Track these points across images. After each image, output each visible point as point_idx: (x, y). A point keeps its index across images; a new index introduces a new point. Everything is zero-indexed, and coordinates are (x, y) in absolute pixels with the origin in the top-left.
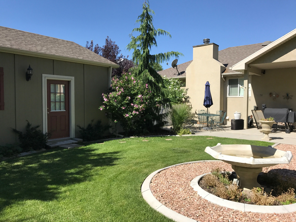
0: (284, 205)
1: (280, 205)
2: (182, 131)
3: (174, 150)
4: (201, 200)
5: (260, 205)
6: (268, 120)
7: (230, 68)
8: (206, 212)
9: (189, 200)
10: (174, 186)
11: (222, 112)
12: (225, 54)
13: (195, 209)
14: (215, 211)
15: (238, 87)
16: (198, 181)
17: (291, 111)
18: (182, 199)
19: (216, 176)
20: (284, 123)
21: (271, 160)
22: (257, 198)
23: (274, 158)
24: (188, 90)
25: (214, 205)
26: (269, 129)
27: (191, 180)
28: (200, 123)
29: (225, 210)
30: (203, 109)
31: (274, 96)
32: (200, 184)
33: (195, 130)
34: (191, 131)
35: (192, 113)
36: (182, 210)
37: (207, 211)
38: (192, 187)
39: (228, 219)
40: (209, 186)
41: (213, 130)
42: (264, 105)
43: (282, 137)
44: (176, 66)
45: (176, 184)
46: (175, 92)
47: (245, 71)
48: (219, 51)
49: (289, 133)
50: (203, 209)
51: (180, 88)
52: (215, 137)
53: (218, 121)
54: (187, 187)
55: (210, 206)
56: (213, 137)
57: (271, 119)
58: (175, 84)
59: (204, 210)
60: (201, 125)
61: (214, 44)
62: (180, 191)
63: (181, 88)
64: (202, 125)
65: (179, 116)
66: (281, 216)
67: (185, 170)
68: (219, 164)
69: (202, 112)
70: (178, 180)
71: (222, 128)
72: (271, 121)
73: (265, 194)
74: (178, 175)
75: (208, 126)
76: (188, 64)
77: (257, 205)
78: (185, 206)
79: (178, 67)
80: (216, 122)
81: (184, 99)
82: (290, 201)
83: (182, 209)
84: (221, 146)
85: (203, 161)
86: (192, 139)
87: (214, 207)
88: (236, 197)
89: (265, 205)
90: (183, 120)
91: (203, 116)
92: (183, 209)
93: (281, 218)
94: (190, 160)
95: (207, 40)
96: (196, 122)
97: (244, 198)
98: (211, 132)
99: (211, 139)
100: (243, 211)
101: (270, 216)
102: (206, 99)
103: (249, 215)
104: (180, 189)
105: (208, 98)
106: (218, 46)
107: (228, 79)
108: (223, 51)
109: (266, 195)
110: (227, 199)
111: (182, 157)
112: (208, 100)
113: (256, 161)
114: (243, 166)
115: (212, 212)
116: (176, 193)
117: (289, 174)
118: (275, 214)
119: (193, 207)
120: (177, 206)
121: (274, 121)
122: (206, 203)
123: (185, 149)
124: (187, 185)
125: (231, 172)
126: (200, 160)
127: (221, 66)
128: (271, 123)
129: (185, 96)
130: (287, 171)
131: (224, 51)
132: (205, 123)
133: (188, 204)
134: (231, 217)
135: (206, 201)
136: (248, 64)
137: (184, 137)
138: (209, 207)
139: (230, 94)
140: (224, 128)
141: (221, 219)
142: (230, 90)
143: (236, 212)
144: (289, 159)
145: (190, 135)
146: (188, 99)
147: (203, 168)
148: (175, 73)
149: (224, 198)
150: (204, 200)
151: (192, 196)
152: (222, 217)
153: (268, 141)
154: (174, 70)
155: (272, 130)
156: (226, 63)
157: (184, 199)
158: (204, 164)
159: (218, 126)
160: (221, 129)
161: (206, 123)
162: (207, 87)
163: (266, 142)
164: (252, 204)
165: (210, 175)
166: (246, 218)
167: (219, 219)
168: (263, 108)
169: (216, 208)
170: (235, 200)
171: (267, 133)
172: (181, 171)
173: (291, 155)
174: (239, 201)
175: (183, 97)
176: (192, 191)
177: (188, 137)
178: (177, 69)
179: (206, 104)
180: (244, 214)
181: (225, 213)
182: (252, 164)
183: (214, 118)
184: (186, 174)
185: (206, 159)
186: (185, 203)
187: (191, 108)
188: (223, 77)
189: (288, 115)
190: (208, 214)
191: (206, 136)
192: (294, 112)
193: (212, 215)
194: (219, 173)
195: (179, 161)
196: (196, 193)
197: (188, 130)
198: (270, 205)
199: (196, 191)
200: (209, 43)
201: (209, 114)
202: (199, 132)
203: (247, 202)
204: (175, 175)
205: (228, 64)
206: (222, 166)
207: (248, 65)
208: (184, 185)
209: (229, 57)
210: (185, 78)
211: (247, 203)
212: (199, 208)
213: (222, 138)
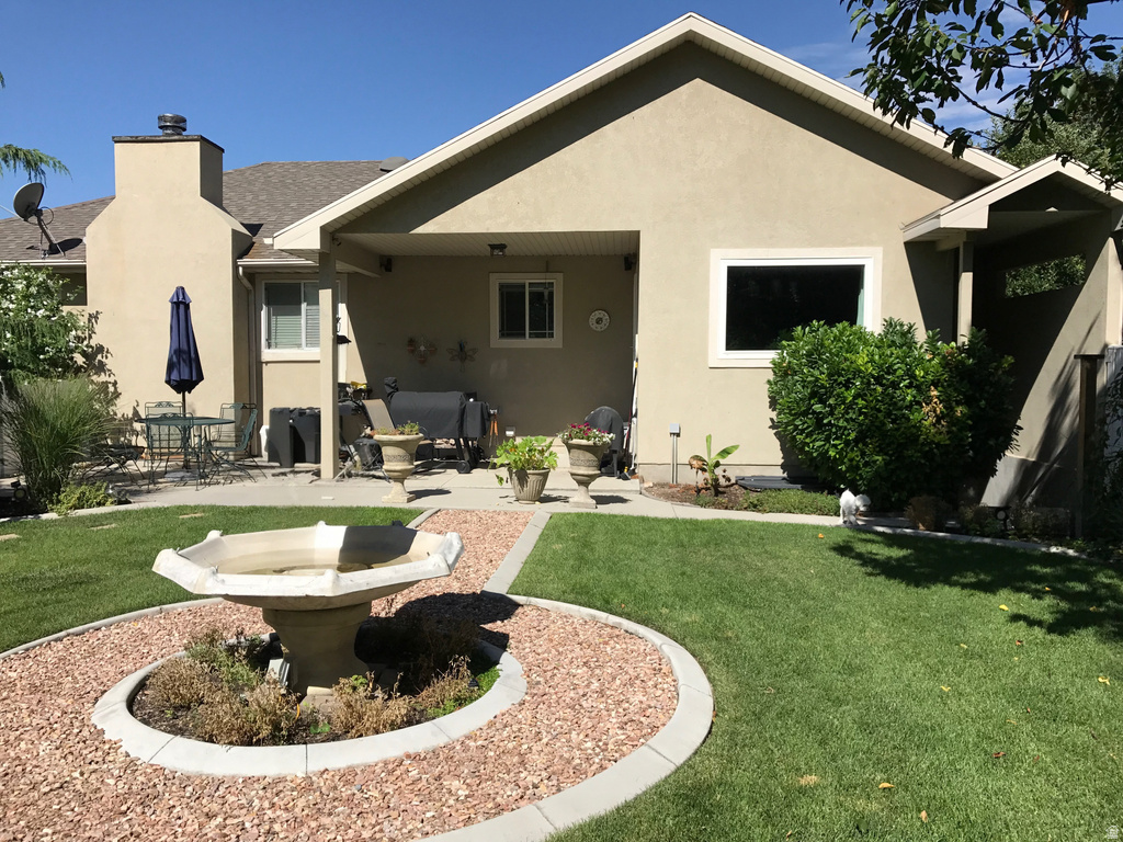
0: (438, 716)
1: (427, 720)
2: (70, 494)
3: (25, 579)
4: (138, 773)
5: (361, 736)
6: (402, 433)
7: (268, 241)
8: (153, 817)
9: (78, 787)
10: (12, 738)
11: (244, 407)
12: (250, 184)
13: (104, 819)
14: (192, 804)
15: (300, 314)
16: (125, 698)
17: (471, 400)
18: (47, 789)
19: (201, 663)
20: (452, 441)
21: (396, 572)
22: (352, 714)
23: (409, 561)
24: (96, 318)
25: (189, 778)
26: (406, 463)
27: (96, 699)
28: (152, 455)
29: (233, 790)
30: (164, 399)
31: (422, 348)
32: (135, 708)
33: (128, 487)
34: (111, 492)
35: (119, 416)
36: (42, 836)
37: (158, 813)
38: (99, 728)
39: (240, 820)
40: (175, 708)
41: (208, 481)
42: (390, 380)
43: (445, 487)
44: (39, 213)
45: (21, 730)
46: (32, 325)
47: (323, 256)
48: (224, 171)
49: (469, 473)
50: (139, 809)
51: (58, 309)
52: (212, 508)
53: (229, 445)
54: (76, 731)
55: (174, 788)
56: (203, 509)
57: (412, 427)
58: (33, 290)
59: (146, 810)
60: (156, 464)
61: (203, 140)
62: (41, 753)
63: (65, 309)
64: (163, 464)
65: (53, 429)
66: (425, 758)
67: (72, 661)
68: (221, 614)
69: (159, 412)
70: (33, 712)
71: (241, 470)
72: (412, 434)
73: (379, 693)
74: (34, 689)
75: (186, 467)
76: (93, 209)
77: (352, 738)
78: (60, 816)
79: (46, 218)
80: (217, 449)
81: (79, 359)
82: (456, 700)
83: (46, 830)
84: (222, 542)
85: (157, 608)
86: (113, 525)
87: (190, 789)
88: (276, 727)
89: (377, 732)
90: (76, 449)
91: (164, 429)
92: (49, 831)
93: (426, 766)
94: (101, 611)
95: (176, 122)
96: (136, 453)
97: (308, 725)
98: (200, 487)
99: (197, 515)
100: (301, 775)
101: (390, 767)
102: (175, 359)
103: (322, 784)
104: (41, 748)
105: (184, 352)
106: (223, 151)
107: (263, 282)
108: (242, 172)
109: (381, 696)
110: (243, 744)
111: (61, 607)
112: (184, 361)
113: (343, 583)
114: (303, 608)
115: (178, 809)
116: (19, 769)
117: (459, 608)
118: (408, 756)
119: (97, 809)
120: (22, 823)
121: (421, 435)
122: (156, 781)
123: (82, 569)
124: (77, 724)
125: (266, 637)
126: (143, 608)
127: (235, 232)
128: (412, 440)
129: (85, 343)
130: (453, 601)
131: (247, 174)
132: (173, 453)
133: (73, 804)
134: (256, 809)
135: (155, 770)
136: (331, 230)
137: (81, 520)
138: (167, 795)
139: (273, 341)
140: (250, 471)
141: (213, 826)
142: (273, 325)
143: (274, 786)
144: (451, 560)
145: (108, 508)
146: (99, 357)
147: (155, 637)
148: (34, 242)
149: (231, 743)
150: (149, 771)
151: (94, 766)
152: (219, 819)
153: (401, 506)
154: (29, 231)
155: (417, 466)
156: (254, 221)
157: (57, 785)
158: (162, 621)
159: (227, 462)
160: (239, 476)
161: (178, 454)
162: (178, 308)
163: (395, 509)
164: (335, 738)
165: (176, 663)
166: (311, 797)
167: (204, 831)
168: (389, 390)
169: (197, 788)
170: (275, 739)
171: (400, 478)
172: (50, 667)
173: (457, 546)
174: (290, 740)
175: (77, 347)
176: (97, 743)
177: (96, 520)
178: (40, 224)
179: (175, 376)
180: (303, 785)
181: (231, 799)
182: (329, 594)
183: (213, 432)
184: (76, 674)
185: (170, 598)
186: (60, 802)
187: (117, 395)
188: (244, 272)
189: (463, 412)
190: (160, 823)
191: (178, 507)
192: (479, 403)
193: (179, 822)
194: (221, 647)
195: (46, 626)
196: (115, 746)
197: (98, 490)
198: (393, 729)
199: (114, 739)
200: (184, 133)
201: (189, 419)
202: (149, 492)
203: (318, 737)
204: (20, 692)
205: (261, 225)
206: (234, 617)
207: (330, 233)
208: (64, 725)
209: (263, 198)
210: (85, 267)
211: (317, 742)
212: (124, 808)
213: (241, 508)
